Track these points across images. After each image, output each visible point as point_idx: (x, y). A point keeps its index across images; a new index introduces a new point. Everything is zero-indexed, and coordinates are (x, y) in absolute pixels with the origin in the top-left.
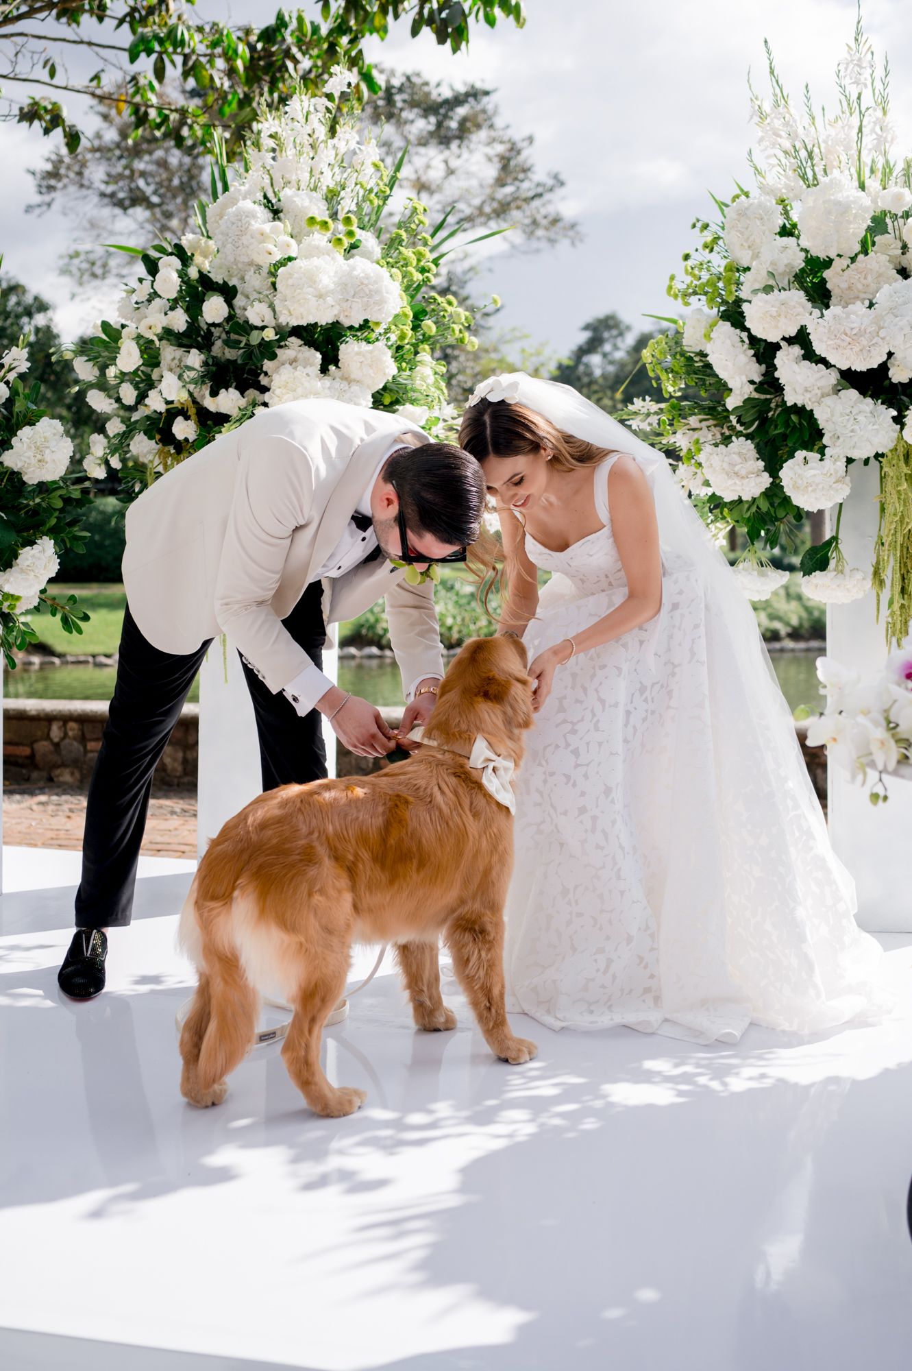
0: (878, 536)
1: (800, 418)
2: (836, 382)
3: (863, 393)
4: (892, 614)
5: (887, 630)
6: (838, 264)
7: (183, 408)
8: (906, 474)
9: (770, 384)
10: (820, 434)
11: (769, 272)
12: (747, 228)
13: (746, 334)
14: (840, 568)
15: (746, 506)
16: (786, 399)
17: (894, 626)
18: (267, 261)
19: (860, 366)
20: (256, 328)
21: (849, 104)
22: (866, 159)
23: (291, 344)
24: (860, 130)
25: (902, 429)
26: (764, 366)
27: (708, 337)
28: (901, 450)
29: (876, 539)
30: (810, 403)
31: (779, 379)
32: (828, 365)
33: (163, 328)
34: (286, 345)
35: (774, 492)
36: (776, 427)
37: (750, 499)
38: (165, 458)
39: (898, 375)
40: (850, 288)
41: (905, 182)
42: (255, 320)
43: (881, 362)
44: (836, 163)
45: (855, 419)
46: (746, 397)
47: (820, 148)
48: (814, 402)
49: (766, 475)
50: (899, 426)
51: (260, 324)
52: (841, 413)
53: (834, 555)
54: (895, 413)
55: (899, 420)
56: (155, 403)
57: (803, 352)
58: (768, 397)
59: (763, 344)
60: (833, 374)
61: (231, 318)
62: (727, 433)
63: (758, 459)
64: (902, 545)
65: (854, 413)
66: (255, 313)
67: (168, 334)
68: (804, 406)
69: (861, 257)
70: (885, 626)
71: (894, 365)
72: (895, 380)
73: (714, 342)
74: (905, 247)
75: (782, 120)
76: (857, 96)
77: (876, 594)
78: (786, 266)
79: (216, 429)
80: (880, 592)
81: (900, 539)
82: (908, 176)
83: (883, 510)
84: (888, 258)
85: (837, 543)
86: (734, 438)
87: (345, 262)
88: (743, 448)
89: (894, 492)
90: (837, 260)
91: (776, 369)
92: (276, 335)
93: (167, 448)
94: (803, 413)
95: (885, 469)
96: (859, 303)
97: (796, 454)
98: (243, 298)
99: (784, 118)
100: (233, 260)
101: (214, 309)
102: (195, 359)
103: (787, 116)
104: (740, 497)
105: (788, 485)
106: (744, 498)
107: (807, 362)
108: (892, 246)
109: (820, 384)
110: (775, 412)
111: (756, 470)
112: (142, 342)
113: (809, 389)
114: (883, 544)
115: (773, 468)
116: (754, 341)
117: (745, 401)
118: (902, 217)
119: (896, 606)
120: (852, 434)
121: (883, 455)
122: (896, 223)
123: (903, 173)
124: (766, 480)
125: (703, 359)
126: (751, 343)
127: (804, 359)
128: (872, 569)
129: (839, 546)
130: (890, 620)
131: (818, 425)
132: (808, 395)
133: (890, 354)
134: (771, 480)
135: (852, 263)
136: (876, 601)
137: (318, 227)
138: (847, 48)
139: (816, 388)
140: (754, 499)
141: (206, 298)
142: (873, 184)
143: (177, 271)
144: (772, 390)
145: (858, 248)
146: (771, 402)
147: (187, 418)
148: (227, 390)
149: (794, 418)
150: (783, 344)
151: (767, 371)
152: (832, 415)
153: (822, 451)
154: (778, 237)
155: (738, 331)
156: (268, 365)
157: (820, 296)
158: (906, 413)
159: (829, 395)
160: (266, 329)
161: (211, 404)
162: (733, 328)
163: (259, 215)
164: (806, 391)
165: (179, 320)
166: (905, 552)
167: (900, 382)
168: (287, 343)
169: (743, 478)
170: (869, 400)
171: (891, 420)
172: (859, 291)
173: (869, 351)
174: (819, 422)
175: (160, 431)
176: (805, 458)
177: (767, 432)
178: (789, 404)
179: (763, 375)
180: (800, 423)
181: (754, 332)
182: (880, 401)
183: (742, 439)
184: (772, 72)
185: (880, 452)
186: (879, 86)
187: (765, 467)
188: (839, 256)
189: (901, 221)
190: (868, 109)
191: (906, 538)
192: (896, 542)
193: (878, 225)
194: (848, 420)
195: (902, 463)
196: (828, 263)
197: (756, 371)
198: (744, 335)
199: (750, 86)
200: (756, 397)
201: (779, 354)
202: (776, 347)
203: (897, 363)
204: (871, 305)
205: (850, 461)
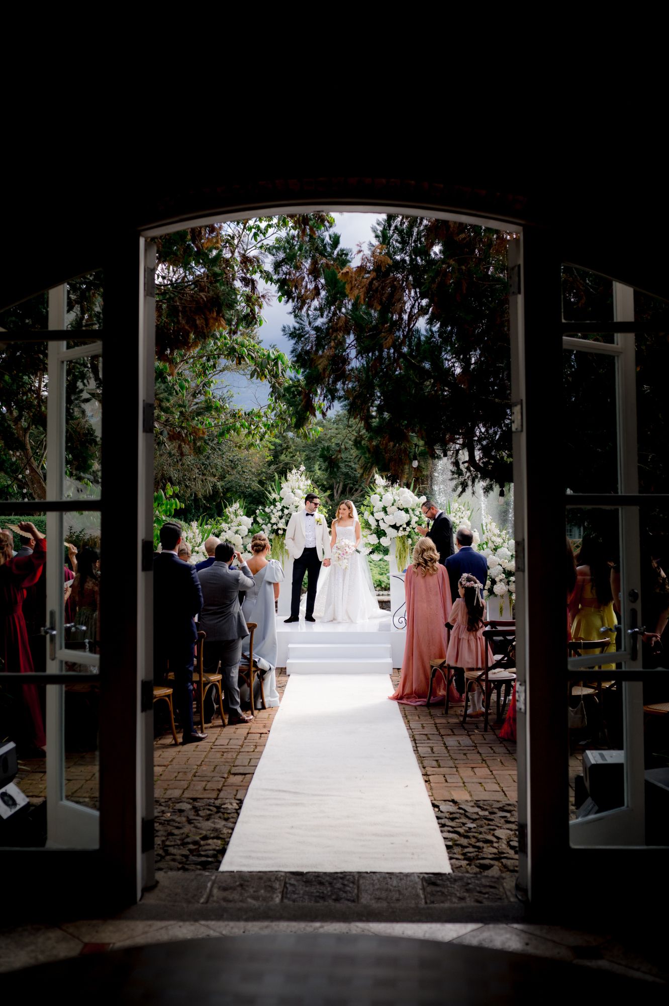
2: (388, 526)
3: (392, 528)
9: (378, 525)
10: (386, 534)
14: (390, 554)
19: (391, 524)
29: (395, 550)
32: (386, 523)
35: (379, 543)
36: (379, 533)
37: (375, 544)
43: (394, 523)
48: (385, 529)
52: (389, 531)
57: (383, 521)
58: (378, 528)
62: (370, 533)
63: (377, 537)
65: (391, 531)
72: (396, 526)
77: (395, 557)
85: (389, 551)
86: (373, 534)
88: (375, 536)
89: (396, 543)
94: (383, 530)
95: (395, 540)
96: (391, 514)
101: (286, 512)
104: (373, 543)
105: (381, 542)
107: (384, 523)
110: (379, 530)
111: (376, 539)
113: (384, 527)
115: (379, 539)
117: (374, 528)
120: (391, 534)
121: (395, 538)
128: (395, 554)
131: (385, 532)
134: (379, 541)
153: (386, 537)
157: (386, 512)
159: (387, 528)
165: (280, 513)
169: (374, 540)
171: (396, 532)
176: (383, 538)
178: (381, 529)
180: (383, 532)
182: (395, 529)
192: (397, 550)
193: (395, 501)
196: (387, 507)
197: (376, 524)
200: (376, 528)
201: (379, 521)
203: (396, 523)
204: (393, 515)
205: (391, 538)
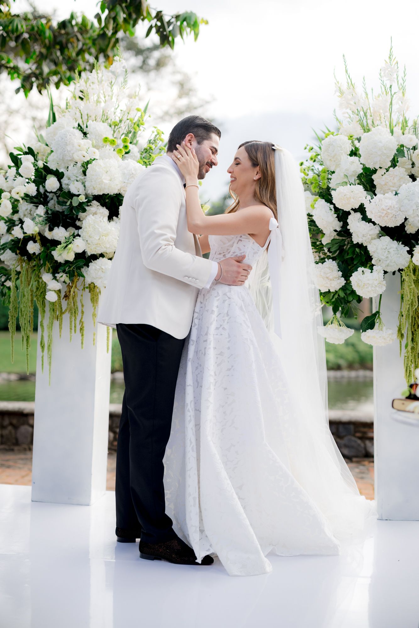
0: (400, 312)
1: (360, 250)
2: (379, 232)
3: (392, 238)
4: (408, 352)
5: (405, 360)
6: (380, 172)
7: (33, 236)
8: (414, 280)
9: (345, 232)
10: (370, 258)
11: (345, 175)
12: (333, 151)
13: (333, 206)
14: (380, 327)
15: (332, 294)
16: (353, 240)
17: (408, 358)
18: (81, 160)
19: (391, 225)
20: (75, 195)
21: (385, 89)
22: (395, 117)
23: (93, 205)
24: (391, 103)
25: (412, 257)
26: (342, 223)
27: (313, 207)
28: (411, 267)
29: (399, 313)
30: (365, 243)
31: (349, 230)
32: (374, 223)
33: (24, 194)
34: (91, 205)
35: (347, 289)
36: (348, 254)
37: (334, 291)
38: (21, 263)
39: (410, 229)
40: (385, 184)
41: (414, 132)
42: (74, 191)
43: (401, 223)
44: (378, 118)
45: (388, 252)
46: (332, 238)
47: (370, 110)
48: (368, 242)
49: (343, 279)
50: (410, 255)
51: (77, 193)
52: (381, 248)
53: (378, 321)
54: (408, 249)
55: (410, 252)
56: (17, 233)
57: (362, 216)
58: (344, 238)
59: (341, 212)
60: (377, 228)
61: (61, 188)
62: (322, 256)
63: (339, 271)
64: (412, 317)
65: (388, 248)
66: (75, 188)
67: (27, 197)
68: (362, 244)
69: (391, 169)
70: (404, 358)
71: (407, 224)
72: (408, 232)
73: (316, 209)
74: (413, 164)
75: (351, 96)
76: (390, 86)
77: (399, 342)
78: (353, 171)
79: (52, 248)
80: (401, 341)
81: (411, 314)
82: (415, 129)
83: (402, 298)
84: (405, 169)
85: (379, 315)
86: (326, 260)
87: (123, 161)
89: (407, 289)
90: (379, 169)
91: (348, 225)
92: (86, 199)
93: (23, 258)
95: (404, 277)
96: (390, 193)
97: (358, 269)
98: (67, 179)
99: (352, 95)
100: (61, 158)
101: (52, 183)
102: (41, 210)
103: (354, 94)
104: (329, 290)
105: (354, 285)
106: (331, 291)
107: (364, 222)
108: (407, 163)
109: (371, 233)
110: (347, 246)
111: (338, 276)
112: (12, 201)
113: (365, 236)
114: (402, 316)
115: (347, 275)
116: (337, 210)
117: (332, 240)
118: (412, 149)
119: (409, 348)
120: (387, 259)
121: (402, 270)
122: (409, 152)
123: (412, 127)
124: (343, 282)
125: (310, 217)
126: (335, 211)
127: (362, 220)
128: (397, 329)
129: (380, 316)
130: (406, 355)
131: (369, 254)
132: (364, 238)
133: (406, 219)
134: (345, 282)
135: (386, 172)
136: (399, 345)
137: (109, 143)
138: (385, 62)
139: (368, 235)
140: (336, 292)
141: (47, 178)
142: (397, 130)
143: (32, 163)
144: (346, 235)
145: (390, 164)
146: (345, 241)
147: (35, 242)
148: (58, 227)
149: (357, 250)
150: (352, 212)
151: (343, 225)
152: (377, 249)
153: (371, 267)
154: (349, 157)
155: (329, 204)
156: (81, 215)
157: (371, 188)
158: (414, 249)
159: (375, 239)
160: (80, 196)
161: (48, 235)
162: (326, 203)
163: (76, 135)
164: (364, 236)
165: (32, 189)
166: (414, 320)
167: (410, 233)
168: (91, 203)
169: (331, 280)
170: (395, 242)
171: (406, 252)
172: (391, 186)
173: (395, 217)
174: (370, 253)
175: (19, 248)
176: (363, 271)
177: (343, 257)
178: (355, 243)
179: (341, 227)
180: (360, 253)
181: (337, 206)
182: (401, 243)
183: (331, 260)
184: (347, 72)
185: (401, 268)
186: (401, 81)
187: (342, 275)
188: (380, 168)
189: (412, 151)
190: (395, 93)
191: (415, 313)
192: (409, 315)
194: (385, 252)
195: (412, 274)
196: (375, 171)
197: (338, 226)
198: (332, 206)
199: (335, 77)
200: (338, 238)
201: (349, 217)
202: (349, 213)
203: (409, 224)
204: (396, 194)
205: (385, 272)
